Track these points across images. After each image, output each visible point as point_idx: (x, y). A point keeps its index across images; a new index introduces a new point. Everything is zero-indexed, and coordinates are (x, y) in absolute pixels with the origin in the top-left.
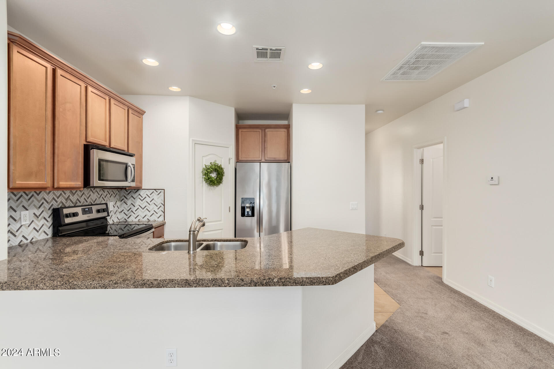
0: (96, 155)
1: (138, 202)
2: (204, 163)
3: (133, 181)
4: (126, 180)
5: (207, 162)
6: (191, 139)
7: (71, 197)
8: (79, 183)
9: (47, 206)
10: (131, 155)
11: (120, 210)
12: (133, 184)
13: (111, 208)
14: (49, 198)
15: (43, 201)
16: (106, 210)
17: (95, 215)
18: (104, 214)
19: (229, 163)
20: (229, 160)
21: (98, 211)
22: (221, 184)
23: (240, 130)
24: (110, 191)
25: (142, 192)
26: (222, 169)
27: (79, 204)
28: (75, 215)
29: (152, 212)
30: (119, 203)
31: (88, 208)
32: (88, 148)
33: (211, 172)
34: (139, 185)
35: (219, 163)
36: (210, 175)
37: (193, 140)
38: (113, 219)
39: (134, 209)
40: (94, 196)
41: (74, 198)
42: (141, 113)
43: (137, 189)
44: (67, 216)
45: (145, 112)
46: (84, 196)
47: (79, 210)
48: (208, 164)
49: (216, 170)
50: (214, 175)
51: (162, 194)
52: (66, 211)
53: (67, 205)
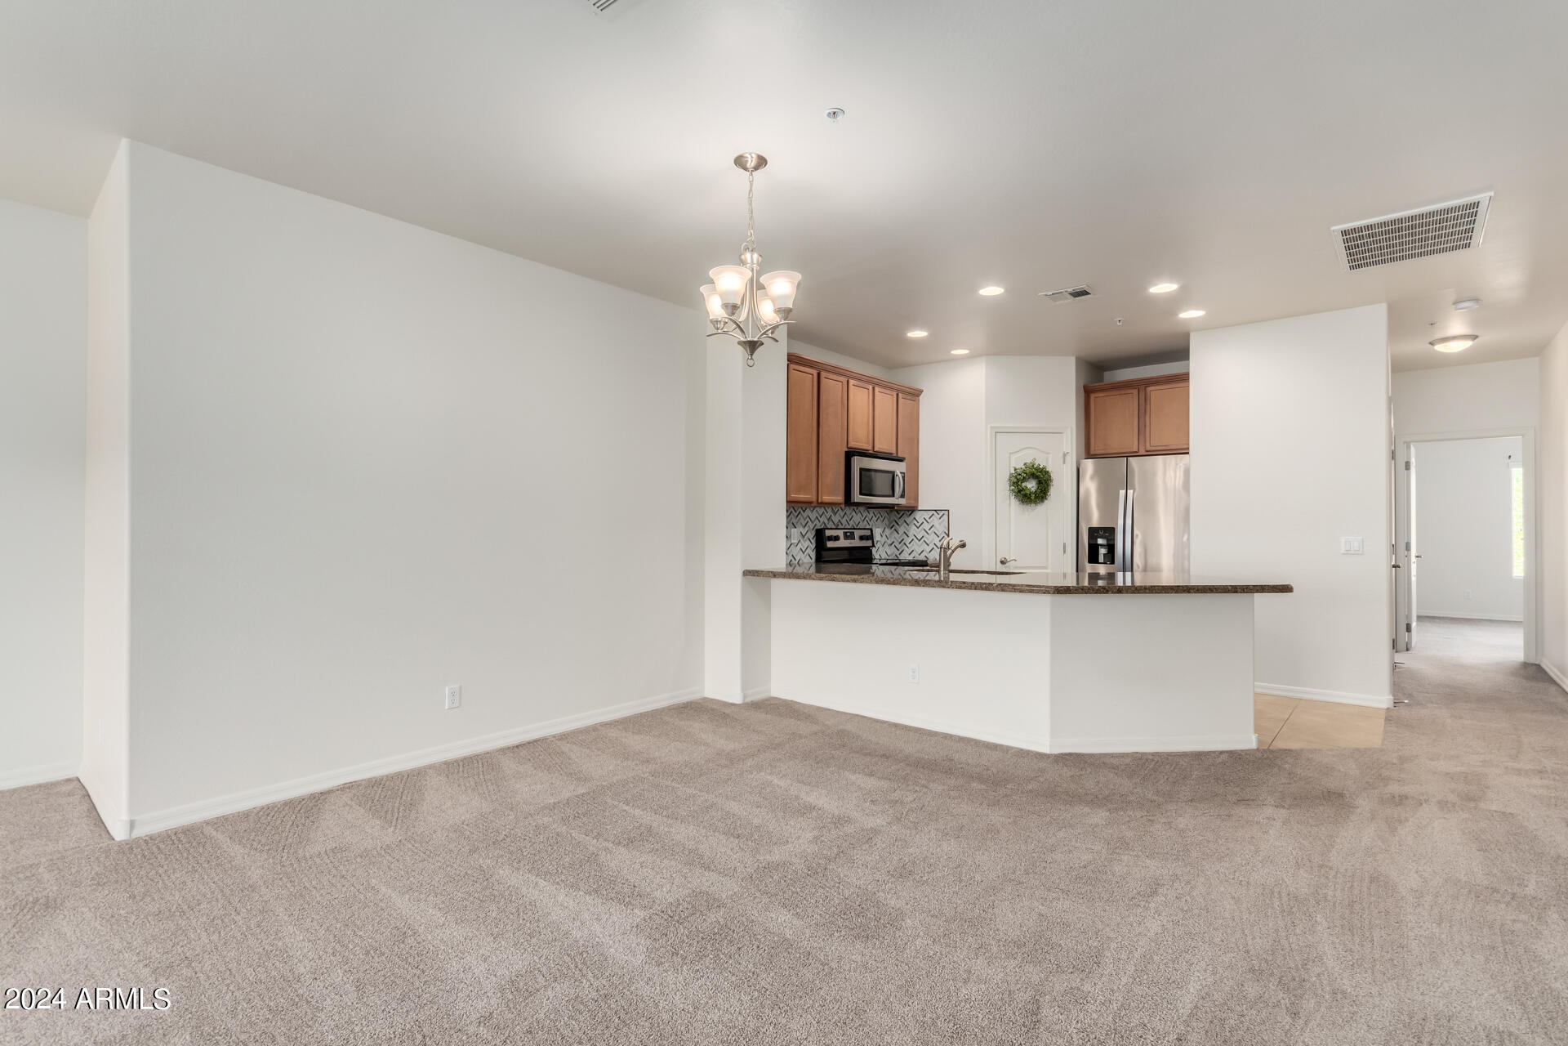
0: (858, 463)
1: (913, 530)
2: (1013, 465)
3: (902, 496)
4: (893, 495)
5: (1019, 462)
6: (989, 426)
7: (833, 518)
8: (840, 498)
9: (811, 525)
10: (901, 460)
11: (889, 542)
12: (902, 501)
13: (877, 537)
14: (813, 515)
15: (808, 519)
16: (871, 537)
17: (856, 543)
18: (869, 543)
19: (1064, 462)
20: (1065, 455)
21: (862, 538)
22: (1046, 501)
23: (1092, 397)
24: (877, 511)
25: (918, 516)
26: (1047, 472)
27: (840, 526)
28: (837, 538)
29: (932, 546)
30: (888, 531)
31: (850, 533)
32: (850, 454)
33: (1024, 480)
34: (912, 503)
35: (1041, 462)
36: (1024, 484)
37: (992, 427)
38: (880, 553)
39: (907, 541)
40: (857, 518)
41: (836, 519)
42: (915, 394)
43: (912, 510)
44: (831, 538)
45: (922, 391)
46: (846, 517)
47: (840, 533)
48: (1020, 465)
49: (1033, 476)
50: (1031, 485)
51: (945, 517)
52: (828, 533)
53: (829, 527)
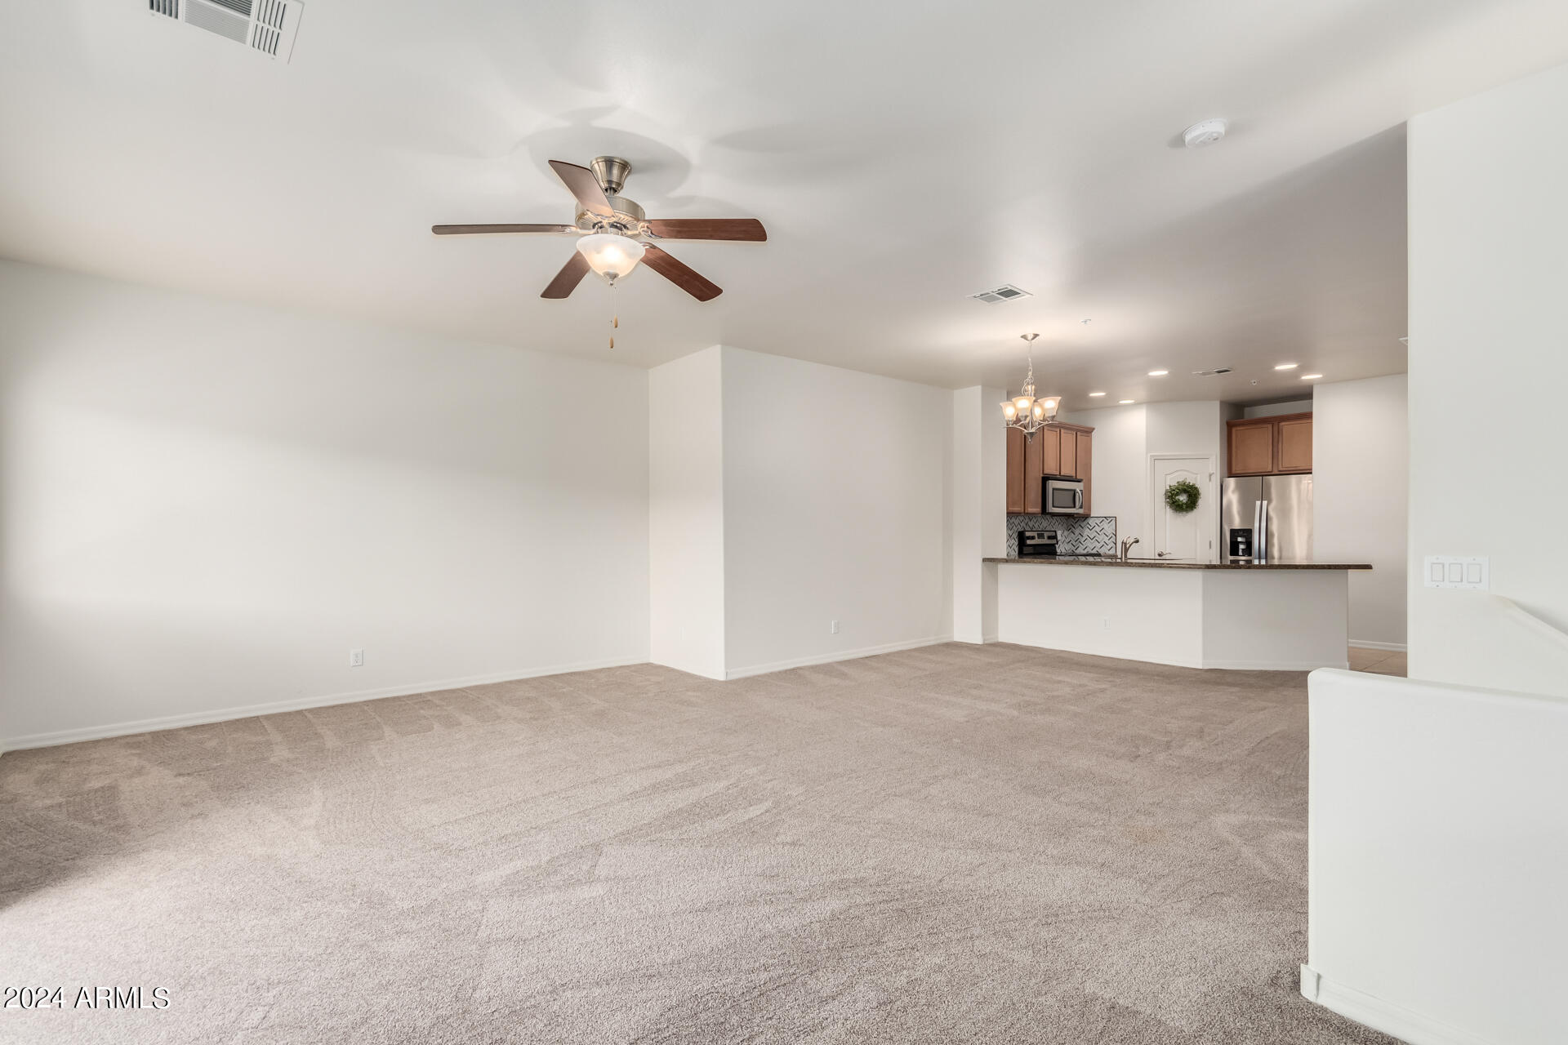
0: (1052, 484)
1: (1087, 532)
2: (1168, 483)
3: (1081, 507)
4: (1075, 507)
5: (1173, 481)
6: (1148, 455)
7: (1029, 523)
8: (1038, 510)
9: (1018, 529)
10: (1079, 481)
11: (1067, 540)
12: (1081, 511)
13: (1059, 537)
14: (1017, 522)
15: (1013, 524)
16: (1055, 537)
17: (1045, 541)
18: (1054, 541)
19: (1210, 480)
20: (1210, 475)
21: (1049, 538)
22: (1195, 510)
23: (1234, 430)
24: (1058, 518)
25: (1091, 521)
26: (1196, 488)
27: (1034, 529)
28: (1033, 538)
29: (1102, 543)
30: (1066, 533)
31: (1042, 534)
32: (1045, 479)
33: (1177, 494)
34: (1087, 512)
35: (1191, 481)
36: (1177, 497)
37: (1151, 456)
38: (1060, 549)
39: (1082, 540)
40: (1045, 524)
41: (1031, 524)
42: (1089, 432)
43: (1086, 517)
44: (1029, 538)
45: (1094, 430)
46: (1040, 523)
47: (1035, 534)
48: (1174, 483)
49: (1185, 491)
50: (1183, 498)
51: (1113, 522)
52: (1028, 534)
53: (1028, 529)
